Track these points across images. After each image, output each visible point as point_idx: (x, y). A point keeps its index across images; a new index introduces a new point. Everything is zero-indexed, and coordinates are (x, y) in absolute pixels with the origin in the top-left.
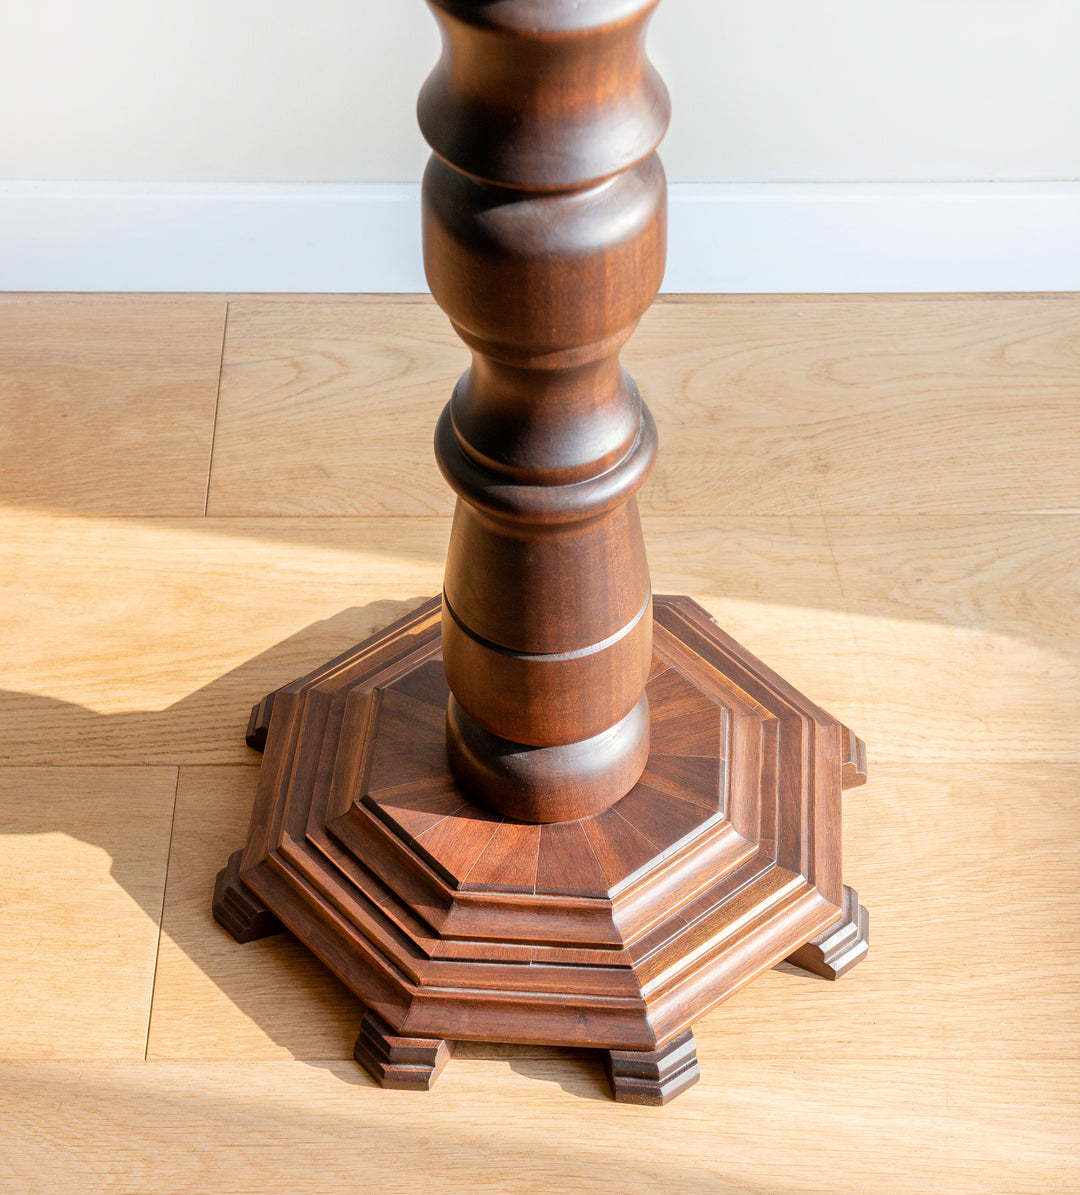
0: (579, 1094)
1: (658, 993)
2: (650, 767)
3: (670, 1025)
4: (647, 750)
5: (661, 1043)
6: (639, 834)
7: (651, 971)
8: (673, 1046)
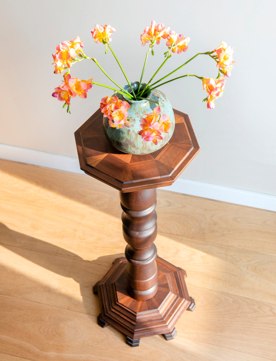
2: (155, 297)
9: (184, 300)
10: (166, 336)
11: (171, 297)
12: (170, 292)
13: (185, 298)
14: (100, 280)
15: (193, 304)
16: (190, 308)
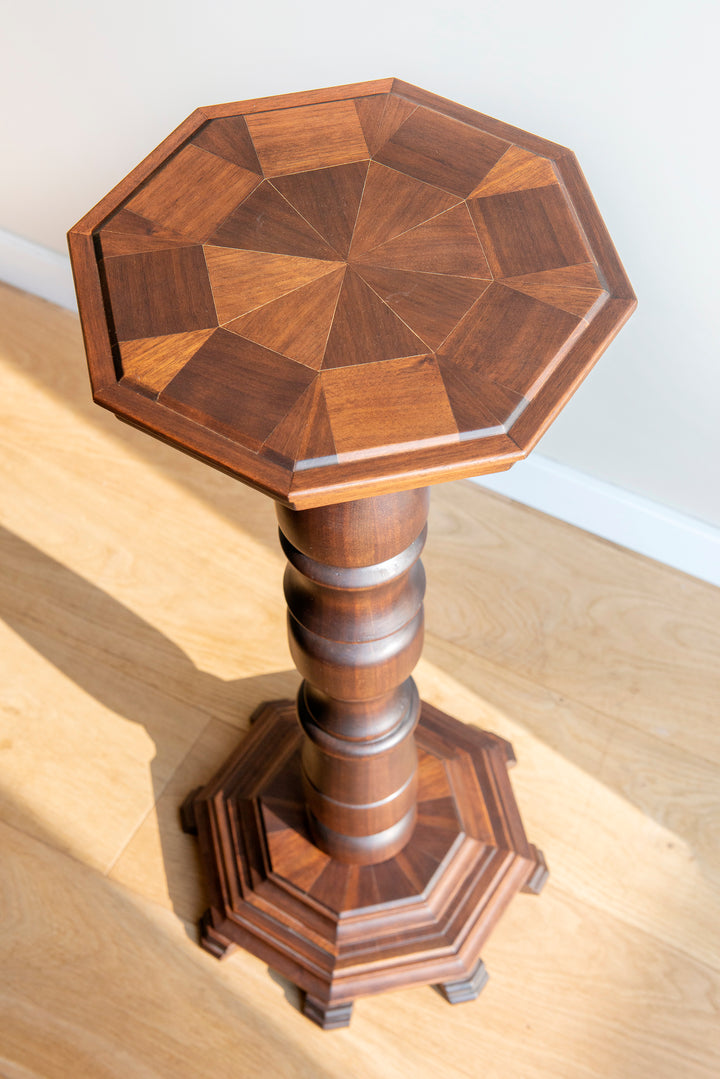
0: (290, 1002)
1: (343, 977)
2: (404, 851)
3: (342, 996)
4: (406, 841)
5: (333, 1003)
6: (375, 887)
7: (345, 964)
8: (339, 1007)
9: (511, 855)
10: (448, 989)
11: (464, 852)
12: (462, 836)
13: (517, 853)
14: (205, 783)
15: (541, 869)
16: (532, 885)
